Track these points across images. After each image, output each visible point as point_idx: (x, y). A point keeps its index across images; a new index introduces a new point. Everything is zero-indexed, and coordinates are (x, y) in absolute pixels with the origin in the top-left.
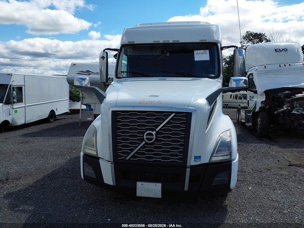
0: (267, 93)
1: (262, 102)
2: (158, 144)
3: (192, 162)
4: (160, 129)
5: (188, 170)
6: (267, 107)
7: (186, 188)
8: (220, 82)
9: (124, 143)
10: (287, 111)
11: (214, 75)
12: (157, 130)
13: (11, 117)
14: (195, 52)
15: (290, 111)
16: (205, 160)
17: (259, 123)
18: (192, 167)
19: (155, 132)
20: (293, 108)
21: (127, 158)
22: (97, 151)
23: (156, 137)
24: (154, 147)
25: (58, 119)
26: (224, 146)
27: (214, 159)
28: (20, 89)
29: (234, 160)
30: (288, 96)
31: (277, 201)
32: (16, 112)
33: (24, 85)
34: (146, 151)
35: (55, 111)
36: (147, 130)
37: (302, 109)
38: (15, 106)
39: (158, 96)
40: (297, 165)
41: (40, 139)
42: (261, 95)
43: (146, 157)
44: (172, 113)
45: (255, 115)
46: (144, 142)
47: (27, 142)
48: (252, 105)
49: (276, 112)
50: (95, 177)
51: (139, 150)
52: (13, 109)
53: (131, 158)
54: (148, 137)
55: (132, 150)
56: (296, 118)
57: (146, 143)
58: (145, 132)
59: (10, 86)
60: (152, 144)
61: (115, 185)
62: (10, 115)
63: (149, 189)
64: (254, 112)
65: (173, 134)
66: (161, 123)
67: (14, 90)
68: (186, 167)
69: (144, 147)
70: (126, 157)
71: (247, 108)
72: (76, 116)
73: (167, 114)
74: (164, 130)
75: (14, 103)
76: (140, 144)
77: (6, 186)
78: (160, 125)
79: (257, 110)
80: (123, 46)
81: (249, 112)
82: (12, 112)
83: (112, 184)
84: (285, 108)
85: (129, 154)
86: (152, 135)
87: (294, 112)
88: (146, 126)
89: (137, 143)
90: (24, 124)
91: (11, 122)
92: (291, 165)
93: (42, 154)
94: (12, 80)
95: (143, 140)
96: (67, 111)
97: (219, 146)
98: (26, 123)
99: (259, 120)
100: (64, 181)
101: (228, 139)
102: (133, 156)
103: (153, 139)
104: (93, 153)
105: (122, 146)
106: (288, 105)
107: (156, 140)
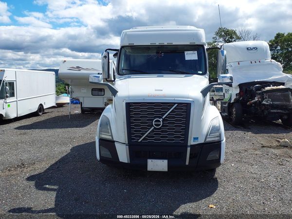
0: (241, 86)
1: (237, 94)
2: (165, 129)
3: (191, 142)
4: (166, 117)
5: (189, 149)
6: (241, 98)
7: (187, 163)
8: (207, 78)
9: (137, 128)
10: (258, 102)
11: (201, 72)
12: (163, 117)
13: (5, 110)
14: (186, 53)
15: (260, 102)
16: (201, 140)
17: (234, 112)
18: (192, 146)
19: (161, 119)
20: (263, 99)
21: (139, 141)
22: (112, 136)
23: (163, 123)
24: (161, 132)
25: (46, 113)
26: (215, 129)
27: (208, 140)
28: (11, 84)
29: (223, 140)
30: (258, 89)
31: (256, 174)
32: (9, 106)
33: (16, 81)
34: (155, 134)
35: (43, 105)
36: (155, 117)
37: (270, 100)
38: (8, 100)
39: (162, 90)
40: (268, 147)
41: (37, 131)
42: (236, 88)
43: (155, 140)
44: (175, 103)
45: (231, 105)
46: (153, 128)
47: (25, 134)
48: (227, 97)
49: (248, 103)
50: (111, 157)
51: (149, 134)
52: (6, 103)
53: (142, 140)
54: (156, 123)
55: (143, 134)
56: (266, 107)
57: (155, 128)
58: (154, 119)
59: (4, 81)
60: (160, 128)
61: (129, 162)
62: (4, 109)
63: (158, 165)
64: (229, 103)
65: (176, 120)
66: (167, 112)
67: (6, 86)
68: (186, 146)
69: (153, 131)
70: (139, 139)
71: (223, 100)
72: (61, 109)
73: (171, 104)
74: (169, 117)
75: (7, 97)
76: (149, 129)
77: (25, 170)
78: (165, 114)
79: (232, 101)
80: (122, 47)
81: (225, 103)
82: (6, 106)
83: (127, 162)
84: (256, 99)
85: (141, 137)
86: (160, 121)
87: (264, 102)
88: (154, 114)
89: (147, 128)
90: (16, 118)
91: (4, 116)
92: (263, 147)
93: (45, 144)
94: (5, 76)
95: (152, 126)
96: (54, 105)
97: (211, 130)
98: (18, 116)
99: (234, 110)
100: (75, 165)
101: (218, 125)
102: (144, 139)
103: (160, 125)
104: (108, 137)
105: (135, 131)
106: (259, 96)
107: (163, 126)
